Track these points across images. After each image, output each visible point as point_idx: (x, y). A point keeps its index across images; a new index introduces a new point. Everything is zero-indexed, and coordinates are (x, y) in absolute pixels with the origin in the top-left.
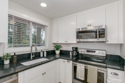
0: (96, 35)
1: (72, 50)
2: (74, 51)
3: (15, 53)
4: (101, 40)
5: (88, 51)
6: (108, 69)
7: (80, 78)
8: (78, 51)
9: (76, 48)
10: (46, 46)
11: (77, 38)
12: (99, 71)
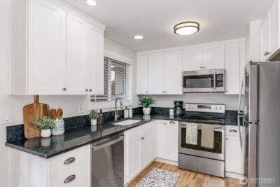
0: (212, 81)
1: (173, 106)
2: (178, 108)
3: (101, 111)
4: (218, 89)
5: (199, 107)
6: (226, 126)
7: (191, 143)
8: (184, 107)
9: (181, 103)
10: (129, 101)
11: (185, 86)
12: (216, 130)
